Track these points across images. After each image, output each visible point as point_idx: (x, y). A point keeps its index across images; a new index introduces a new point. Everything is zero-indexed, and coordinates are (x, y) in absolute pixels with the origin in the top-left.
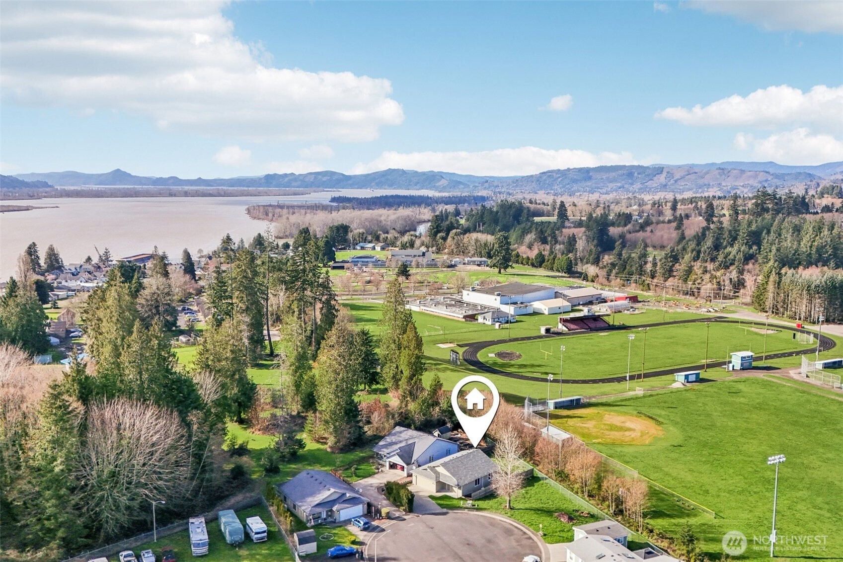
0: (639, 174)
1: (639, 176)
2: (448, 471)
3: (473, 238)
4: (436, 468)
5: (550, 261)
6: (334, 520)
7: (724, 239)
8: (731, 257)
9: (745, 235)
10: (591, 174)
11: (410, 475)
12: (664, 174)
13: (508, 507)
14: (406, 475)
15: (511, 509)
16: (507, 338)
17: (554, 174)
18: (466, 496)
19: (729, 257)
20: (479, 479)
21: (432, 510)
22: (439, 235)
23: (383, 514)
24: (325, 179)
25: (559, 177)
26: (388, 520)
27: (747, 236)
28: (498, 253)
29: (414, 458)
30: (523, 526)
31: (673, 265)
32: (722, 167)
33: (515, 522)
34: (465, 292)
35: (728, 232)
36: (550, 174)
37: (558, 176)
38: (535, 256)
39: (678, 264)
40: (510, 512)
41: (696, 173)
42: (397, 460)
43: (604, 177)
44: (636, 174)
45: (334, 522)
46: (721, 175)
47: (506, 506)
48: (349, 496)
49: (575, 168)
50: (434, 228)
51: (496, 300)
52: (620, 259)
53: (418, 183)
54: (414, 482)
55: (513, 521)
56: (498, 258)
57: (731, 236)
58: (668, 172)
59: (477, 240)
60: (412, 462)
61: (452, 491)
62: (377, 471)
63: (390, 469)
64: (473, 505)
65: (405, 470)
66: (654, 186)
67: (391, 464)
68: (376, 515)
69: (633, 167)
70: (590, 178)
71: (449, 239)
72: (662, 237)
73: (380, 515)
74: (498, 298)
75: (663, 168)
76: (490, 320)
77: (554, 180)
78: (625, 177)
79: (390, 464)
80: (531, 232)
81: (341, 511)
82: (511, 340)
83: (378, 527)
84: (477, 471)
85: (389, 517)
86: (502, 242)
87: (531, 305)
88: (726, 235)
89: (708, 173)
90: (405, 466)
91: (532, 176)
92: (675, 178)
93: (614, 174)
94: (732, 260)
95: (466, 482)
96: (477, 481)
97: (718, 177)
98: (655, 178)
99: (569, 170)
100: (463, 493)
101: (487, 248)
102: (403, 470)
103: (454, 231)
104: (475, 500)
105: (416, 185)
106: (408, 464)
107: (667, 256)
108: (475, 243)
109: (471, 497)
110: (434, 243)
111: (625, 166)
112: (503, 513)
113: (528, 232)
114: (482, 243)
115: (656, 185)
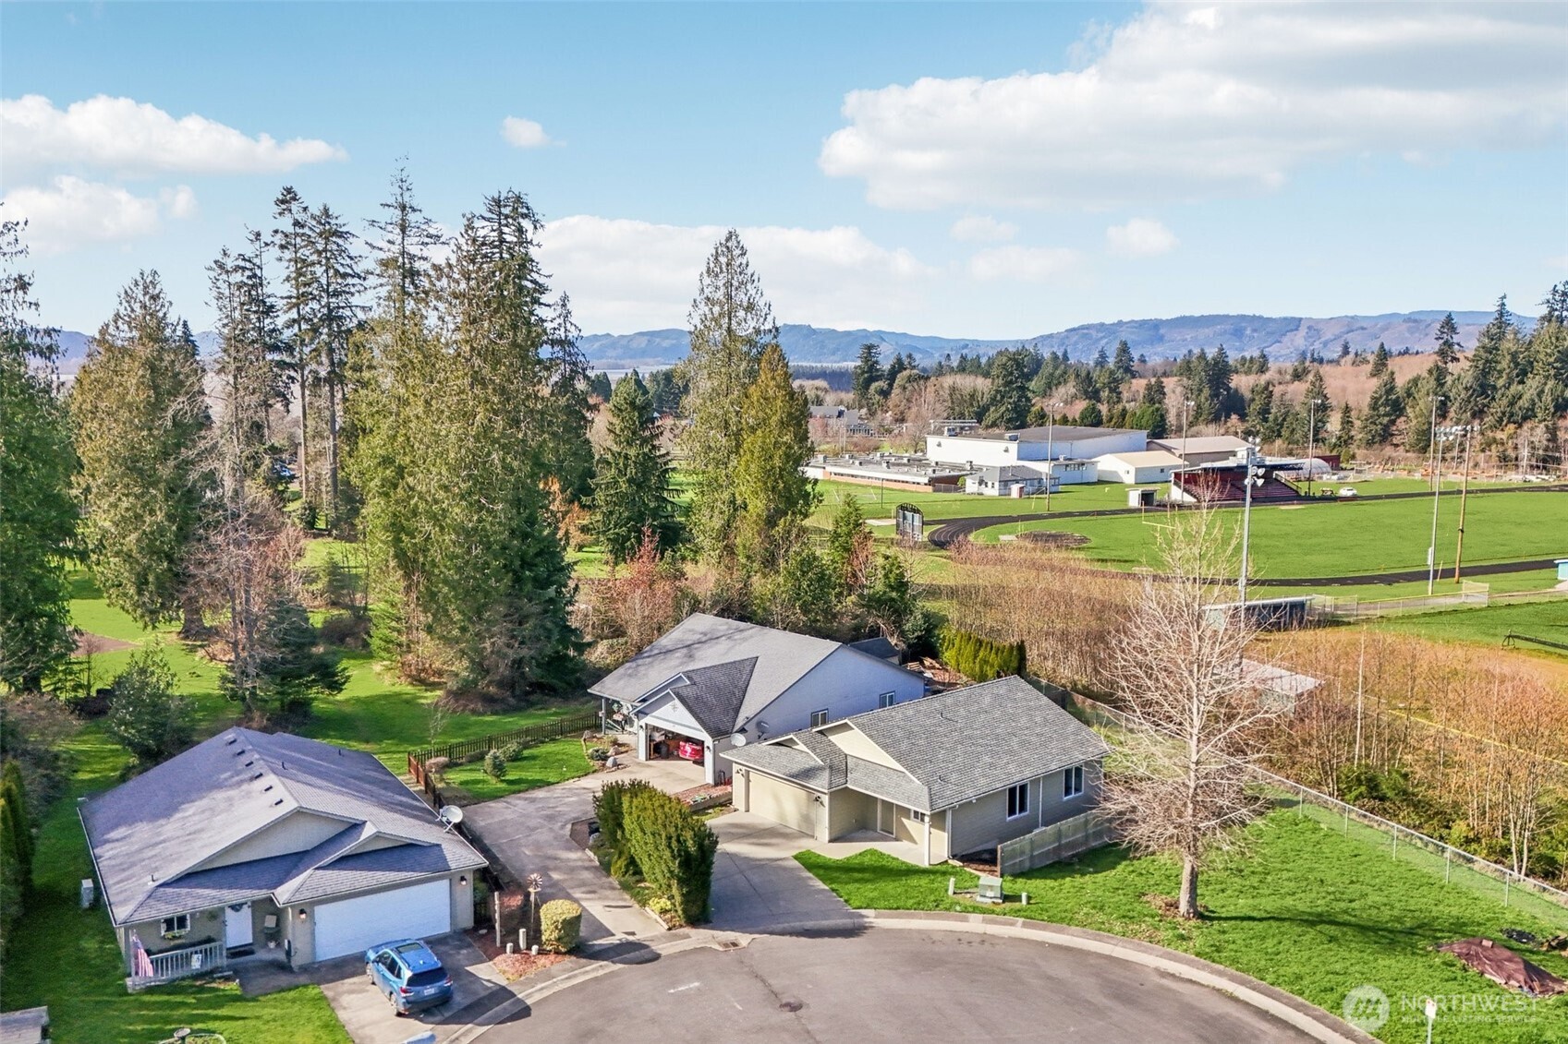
0: (1255, 331)
1: (1255, 335)
2: (885, 747)
3: (946, 385)
4: (833, 738)
5: (1114, 420)
6: (281, 956)
7: (1500, 372)
8: (1524, 403)
9: (1552, 360)
10: (1162, 331)
11: (723, 779)
12: (1303, 331)
13: (1183, 907)
14: (710, 779)
15: (1201, 916)
16: (1045, 512)
17: (1093, 333)
18: (968, 859)
19: (1521, 403)
20: (1023, 788)
21: (807, 915)
22: (874, 386)
23: (548, 934)
24: (666, 343)
25: (1102, 338)
26: (569, 961)
27: (1556, 361)
28: (1003, 397)
29: (748, 709)
30: (1298, 1007)
31: (1393, 422)
32: (1417, 317)
33: (1243, 983)
34: (932, 441)
35: (1509, 357)
36: (1085, 331)
37: (1100, 335)
38: (1082, 413)
39: (1403, 419)
40: (1201, 936)
41: (1363, 328)
42: (675, 718)
43: (1188, 337)
44: (1248, 332)
45: (284, 968)
46: (1412, 333)
47: (1175, 905)
48: (378, 836)
49: (1133, 321)
50: (863, 372)
51: (1006, 451)
52: (1266, 420)
53: (838, 350)
54: (738, 801)
55: (1233, 979)
56: (1003, 409)
57: (1517, 364)
58: (1309, 328)
59: (953, 389)
60: (738, 725)
61: (905, 835)
62: (597, 764)
63: (649, 758)
64: (1006, 898)
65: (708, 756)
66: (1283, 352)
67: (658, 737)
68: (510, 933)
69: (1243, 317)
70: (1161, 339)
71: (896, 391)
72: (1344, 390)
73: (535, 937)
74: (1014, 447)
75: (1300, 319)
76: (997, 484)
77: (1094, 344)
78: (1228, 336)
79: (650, 739)
80: (1066, 382)
81: (320, 911)
82: (1053, 516)
83: (502, 994)
84: (1011, 752)
85: (577, 943)
86: (1011, 374)
87: (1093, 463)
88: (1504, 363)
89: (1387, 329)
90: (708, 741)
91: (1051, 336)
92: (1323, 339)
93: (1207, 330)
94: (1528, 410)
95: (970, 794)
96: (1016, 797)
97: (1407, 335)
98: (1286, 339)
99: (1120, 323)
100: (953, 842)
101: (975, 404)
102: (701, 763)
103: (906, 373)
104: (1016, 875)
105: (834, 354)
106: (719, 733)
107: (1376, 403)
108: (951, 395)
109: (993, 862)
110: (864, 402)
111: (1227, 317)
112: (1165, 934)
113: (1060, 383)
114: (965, 393)
115: (1288, 351)
